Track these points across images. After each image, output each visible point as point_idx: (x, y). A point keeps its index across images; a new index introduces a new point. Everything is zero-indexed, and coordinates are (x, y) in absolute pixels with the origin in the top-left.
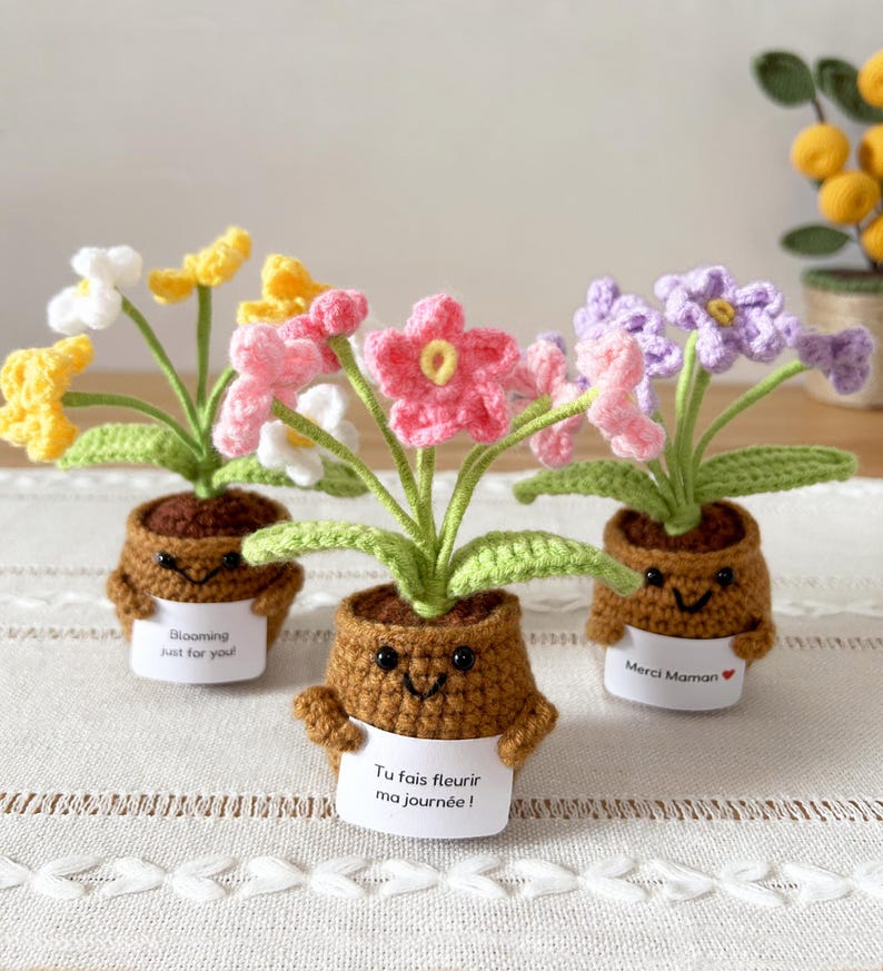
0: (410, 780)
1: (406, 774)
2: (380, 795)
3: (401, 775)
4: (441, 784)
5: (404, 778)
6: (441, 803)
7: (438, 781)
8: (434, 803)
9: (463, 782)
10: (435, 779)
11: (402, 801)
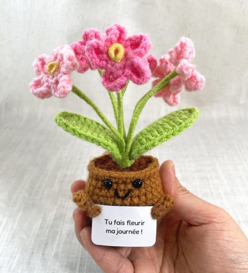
0: (118, 223)
1: (117, 221)
2: (108, 231)
3: (115, 222)
4: (130, 225)
5: (116, 223)
6: (130, 232)
7: (129, 223)
8: (128, 232)
9: (138, 224)
10: (128, 222)
11: (116, 232)
